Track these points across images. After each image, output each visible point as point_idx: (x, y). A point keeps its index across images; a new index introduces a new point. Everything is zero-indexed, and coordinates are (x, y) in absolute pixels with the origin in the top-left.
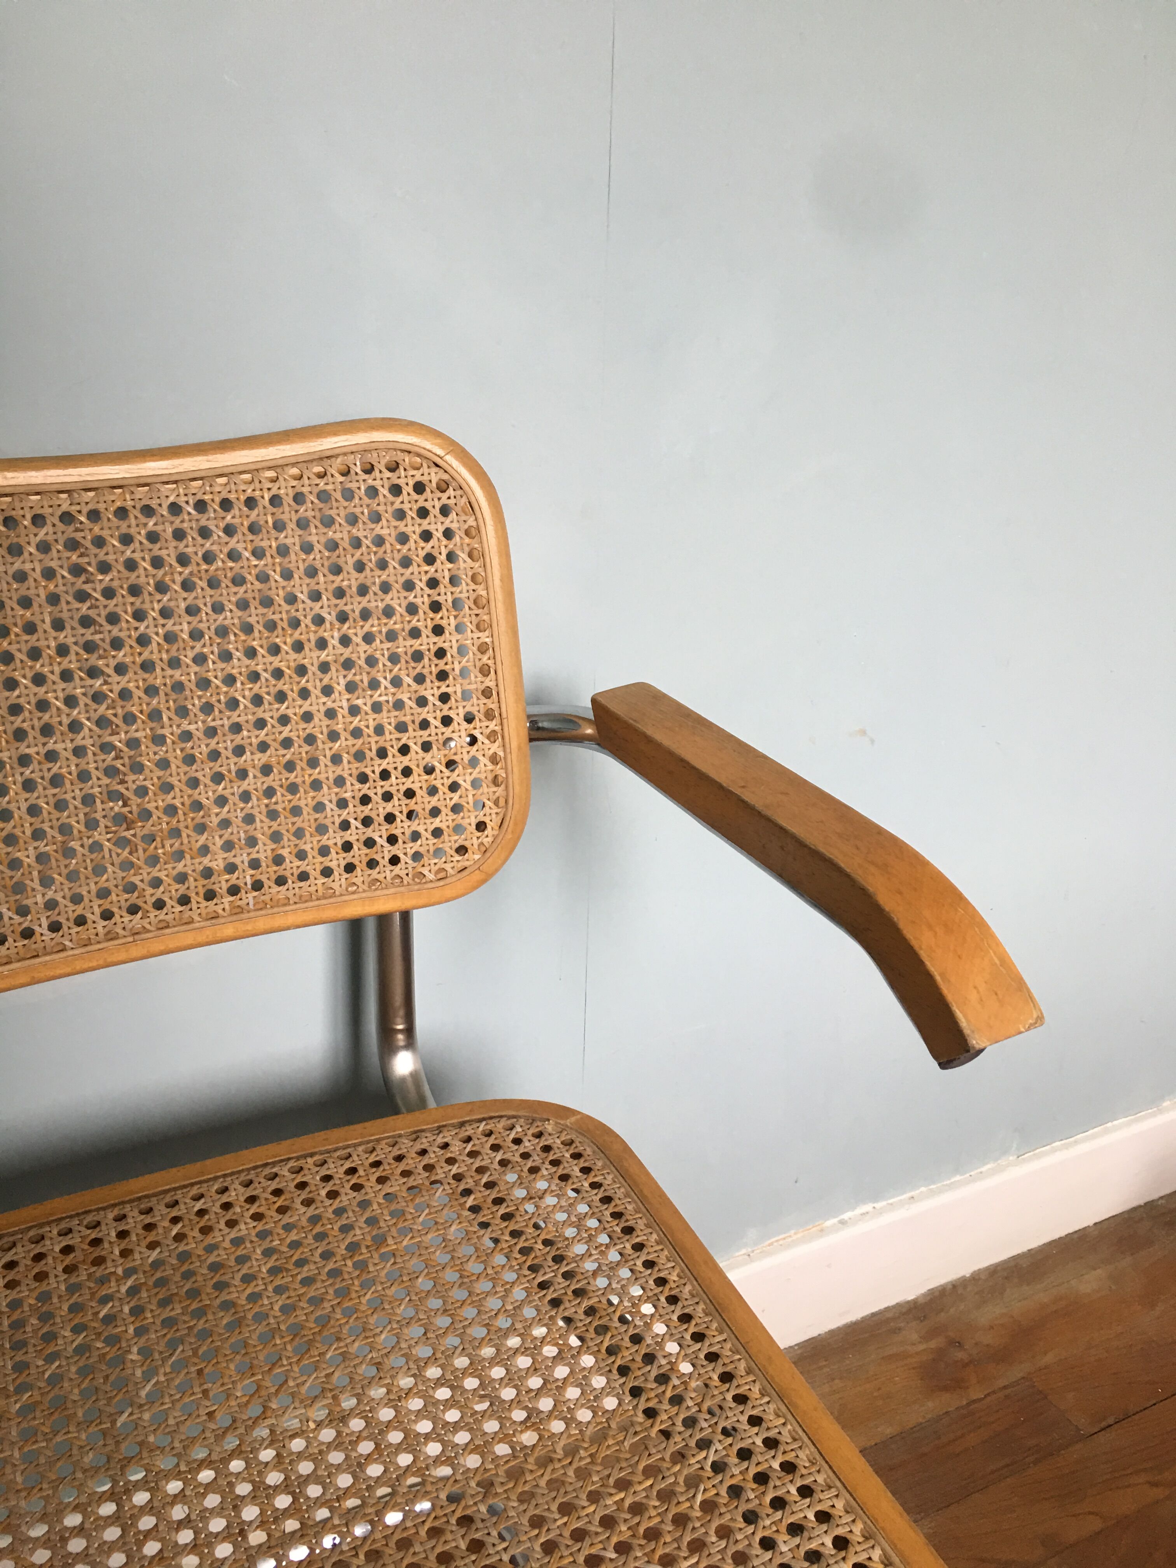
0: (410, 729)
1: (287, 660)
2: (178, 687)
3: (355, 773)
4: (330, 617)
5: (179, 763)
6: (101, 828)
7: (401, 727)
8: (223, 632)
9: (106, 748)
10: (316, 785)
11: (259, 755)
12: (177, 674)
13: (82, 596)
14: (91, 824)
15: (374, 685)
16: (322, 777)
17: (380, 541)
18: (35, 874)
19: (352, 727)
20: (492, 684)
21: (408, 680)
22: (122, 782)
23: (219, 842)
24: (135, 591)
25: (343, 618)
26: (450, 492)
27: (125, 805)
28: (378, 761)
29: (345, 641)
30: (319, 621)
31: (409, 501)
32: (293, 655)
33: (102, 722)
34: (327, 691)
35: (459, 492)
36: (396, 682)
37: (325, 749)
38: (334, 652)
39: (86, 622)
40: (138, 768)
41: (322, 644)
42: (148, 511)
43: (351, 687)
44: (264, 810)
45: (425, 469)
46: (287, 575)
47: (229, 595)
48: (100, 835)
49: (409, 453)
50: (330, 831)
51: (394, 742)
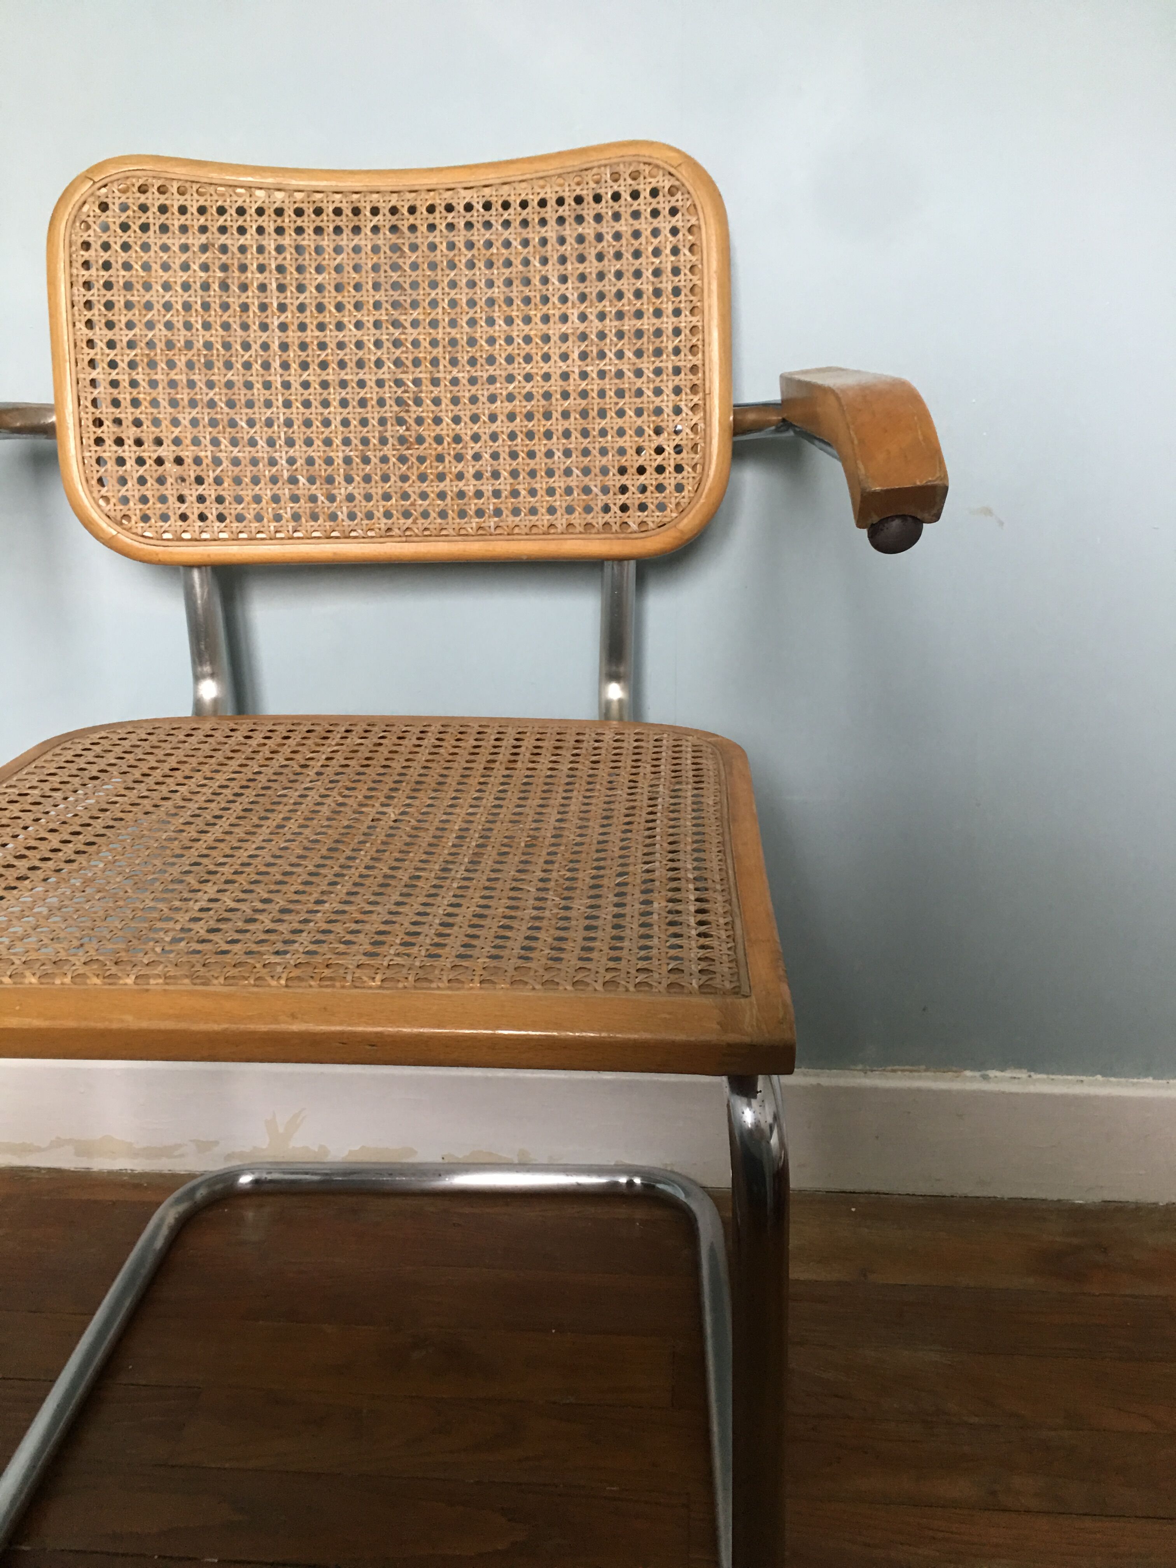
0: (627, 395)
1: (536, 329)
2: (453, 342)
3: (579, 428)
4: (573, 296)
5: (448, 402)
6: (389, 446)
7: (620, 394)
8: (491, 302)
9: (399, 383)
10: (548, 435)
11: (506, 404)
12: (453, 332)
13: (395, 267)
14: (383, 441)
15: (602, 355)
16: (553, 428)
17: (617, 236)
18: (342, 471)
19: (580, 389)
20: (699, 363)
21: (629, 354)
22: (407, 411)
23: (472, 471)
24: (433, 266)
25: (583, 298)
26: (679, 196)
27: (407, 429)
28: (598, 420)
29: (583, 317)
30: (564, 299)
31: (644, 204)
32: (541, 326)
33: (398, 363)
34: (564, 357)
35: (686, 196)
36: (620, 355)
37: (558, 405)
38: (574, 325)
39: (396, 286)
40: (418, 402)
41: (564, 318)
42: (449, 208)
43: (584, 356)
44: (507, 449)
45: (660, 178)
46: (544, 261)
47: (499, 274)
48: (388, 450)
49: (649, 164)
50: (557, 475)
51: (612, 406)
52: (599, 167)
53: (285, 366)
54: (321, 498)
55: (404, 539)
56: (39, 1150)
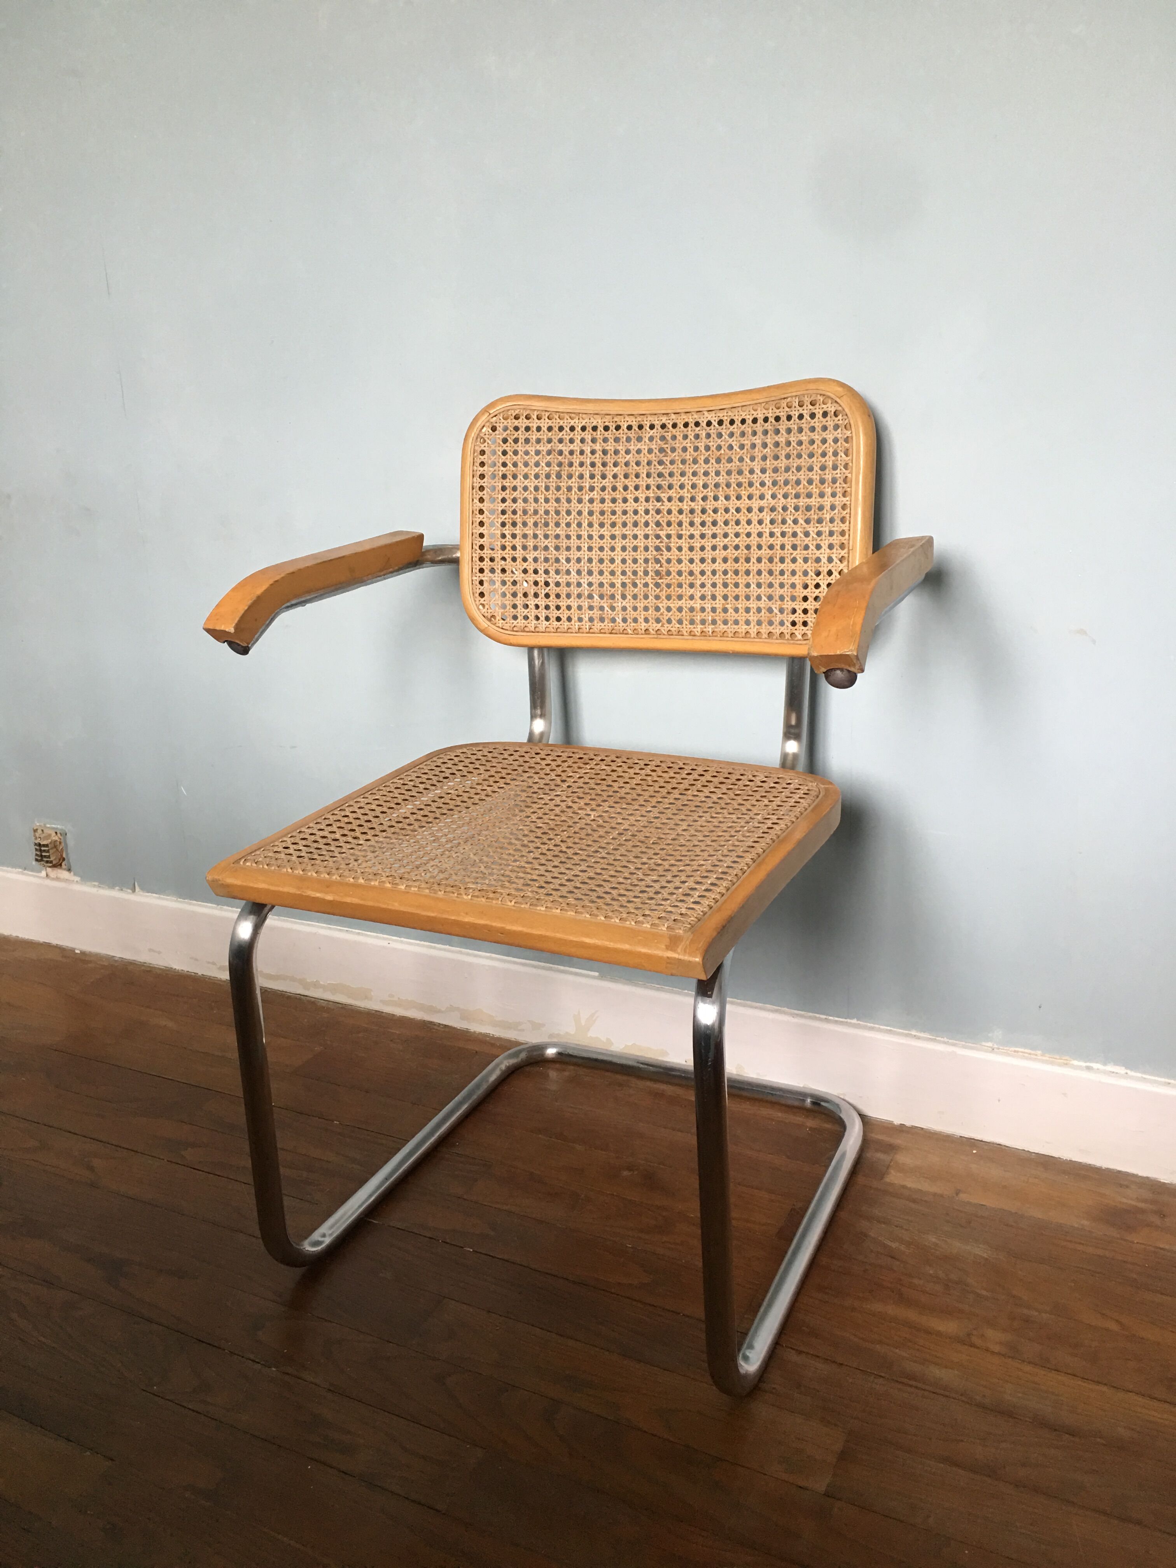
0: (799, 549)
1: (744, 503)
2: (692, 511)
3: (767, 569)
4: (769, 483)
5: (687, 550)
6: (650, 576)
7: (794, 547)
8: (717, 486)
9: (658, 537)
10: (748, 573)
11: (723, 551)
12: (693, 504)
13: (661, 463)
14: (646, 573)
15: (784, 522)
16: (751, 569)
17: (800, 443)
18: (620, 592)
19: (769, 543)
20: (846, 529)
21: (801, 521)
22: (662, 555)
23: (699, 595)
24: (683, 462)
25: (775, 483)
26: (840, 417)
27: (661, 566)
28: (779, 564)
29: (774, 496)
30: (763, 484)
31: (817, 423)
32: (747, 501)
33: (658, 524)
34: (760, 522)
35: (845, 417)
36: (795, 522)
37: (755, 554)
38: (768, 501)
39: (660, 475)
40: (669, 549)
41: (762, 497)
42: (697, 424)
43: (772, 522)
44: (721, 582)
45: (829, 405)
46: (752, 459)
47: (724, 467)
48: (648, 579)
49: (824, 395)
50: (752, 599)
51: (789, 555)
52: (792, 397)
53: (590, 525)
54: (606, 608)
55: (656, 636)
56: (440, 1011)
